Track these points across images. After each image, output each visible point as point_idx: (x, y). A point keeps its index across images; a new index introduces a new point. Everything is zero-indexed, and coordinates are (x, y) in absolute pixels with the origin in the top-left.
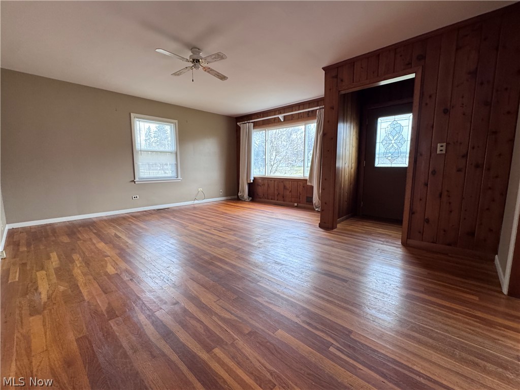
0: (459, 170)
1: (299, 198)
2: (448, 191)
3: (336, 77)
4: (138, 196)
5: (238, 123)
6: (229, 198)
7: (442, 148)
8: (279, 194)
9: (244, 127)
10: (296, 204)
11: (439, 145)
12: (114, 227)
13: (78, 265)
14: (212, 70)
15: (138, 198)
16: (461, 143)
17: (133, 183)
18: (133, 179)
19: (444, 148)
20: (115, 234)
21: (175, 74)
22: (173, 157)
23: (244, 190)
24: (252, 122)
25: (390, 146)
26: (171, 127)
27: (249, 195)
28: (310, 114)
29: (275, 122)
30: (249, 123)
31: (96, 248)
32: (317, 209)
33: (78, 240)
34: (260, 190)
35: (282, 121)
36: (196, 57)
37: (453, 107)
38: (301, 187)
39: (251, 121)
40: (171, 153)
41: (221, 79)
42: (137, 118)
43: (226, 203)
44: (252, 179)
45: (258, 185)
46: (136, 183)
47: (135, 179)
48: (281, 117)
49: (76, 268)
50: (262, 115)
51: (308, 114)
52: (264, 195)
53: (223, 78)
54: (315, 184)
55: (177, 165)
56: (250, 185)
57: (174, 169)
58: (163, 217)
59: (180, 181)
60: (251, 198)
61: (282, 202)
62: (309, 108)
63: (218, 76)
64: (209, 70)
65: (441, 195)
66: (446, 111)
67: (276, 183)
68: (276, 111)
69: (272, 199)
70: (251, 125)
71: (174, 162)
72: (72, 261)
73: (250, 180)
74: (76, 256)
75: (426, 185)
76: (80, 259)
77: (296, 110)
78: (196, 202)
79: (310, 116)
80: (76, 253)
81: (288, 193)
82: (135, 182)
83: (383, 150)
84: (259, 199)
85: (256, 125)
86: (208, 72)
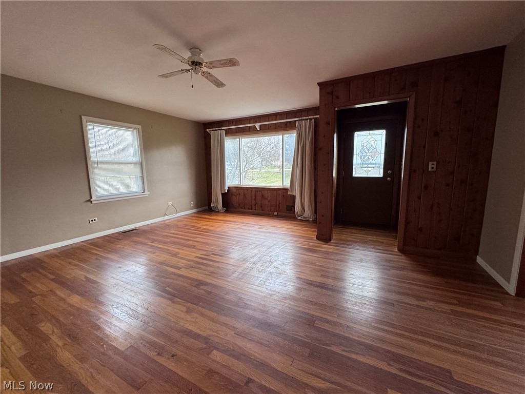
0: (448, 185)
1: (279, 207)
2: (438, 203)
3: (331, 93)
4: (96, 219)
5: (207, 130)
6: (201, 209)
7: (433, 166)
8: (257, 203)
9: (214, 134)
10: (276, 213)
11: (430, 163)
12: (75, 265)
13: (60, 344)
14: (212, 76)
15: (97, 220)
16: (449, 163)
17: (89, 203)
18: (89, 198)
19: (435, 166)
20: (86, 277)
21: (163, 76)
22: (138, 168)
23: (217, 201)
24: (223, 130)
25: (366, 158)
26: (133, 133)
27: (223, 206)
28: (288, 124)
29: (251, 131)
30: (220, 130)
31: (71, 306)
32: (299, 218)
33: (34, 297)
34: (234, 200)
35: (258, 129)
36: (196, 59)
37: (442, 130)
38: (281, 196)
39: (223, 128)
40: (135, 163)
41: (217, 86)
42: (90, 122)
43: (196, 215)
44: (227, 188)
45: (233, 195)
46: (93, 202)
47: (91, 198)
48: (257, 125)
49: (59, 350)
50: (234, 123)
51: (286, 125)
52: (239, 205)
53: (219, 84)
54: (297, 193)
55: (142, 177)
56: (224, 195)
57: (139, 182)
58: (137, 243)
59: (147, 195)
60: (225, 209)
61: (261, 211)
62: (286, 119)
63: (216, 82)
64: (208, 76)
65: (432, 208)
66: (436, 134)
67: (253, 192)
68: (251, 119)
69: (249, 209)
70: (223, 133)
71: (139, 174)
72: (46, 338)
73: (225, 190)
74: (46, 327)
75: (419, 198)
76: (56, 330)
77: (273, 120)
78: (166, 217)
79: (288, 127)
80: (42, 321)
81: (266, 202)
82: (91, 202)
83: (359, 161)
84: (234, 210)
85: (229, 133)
86: (207, 77)
